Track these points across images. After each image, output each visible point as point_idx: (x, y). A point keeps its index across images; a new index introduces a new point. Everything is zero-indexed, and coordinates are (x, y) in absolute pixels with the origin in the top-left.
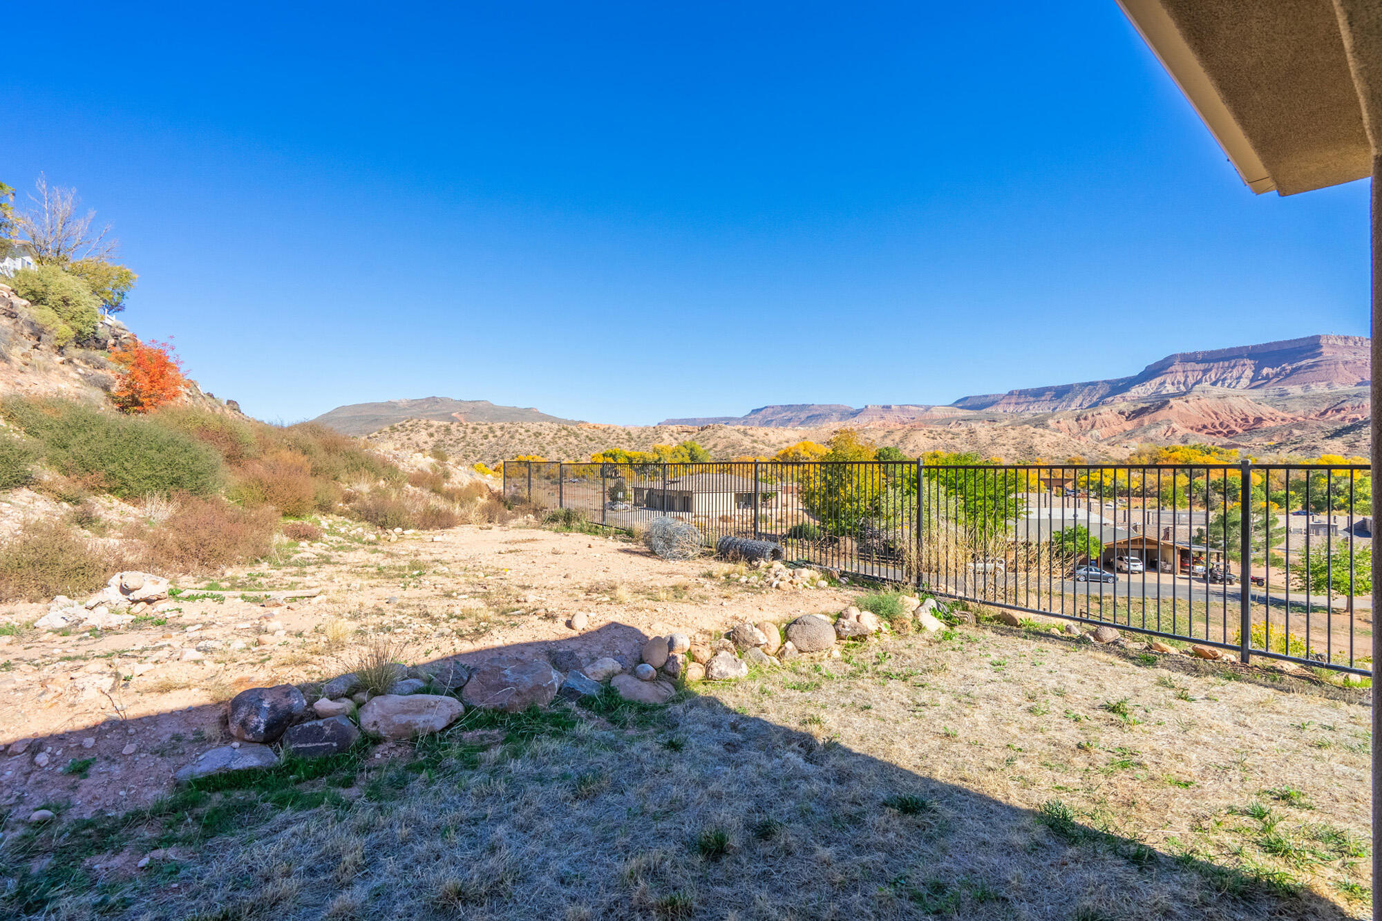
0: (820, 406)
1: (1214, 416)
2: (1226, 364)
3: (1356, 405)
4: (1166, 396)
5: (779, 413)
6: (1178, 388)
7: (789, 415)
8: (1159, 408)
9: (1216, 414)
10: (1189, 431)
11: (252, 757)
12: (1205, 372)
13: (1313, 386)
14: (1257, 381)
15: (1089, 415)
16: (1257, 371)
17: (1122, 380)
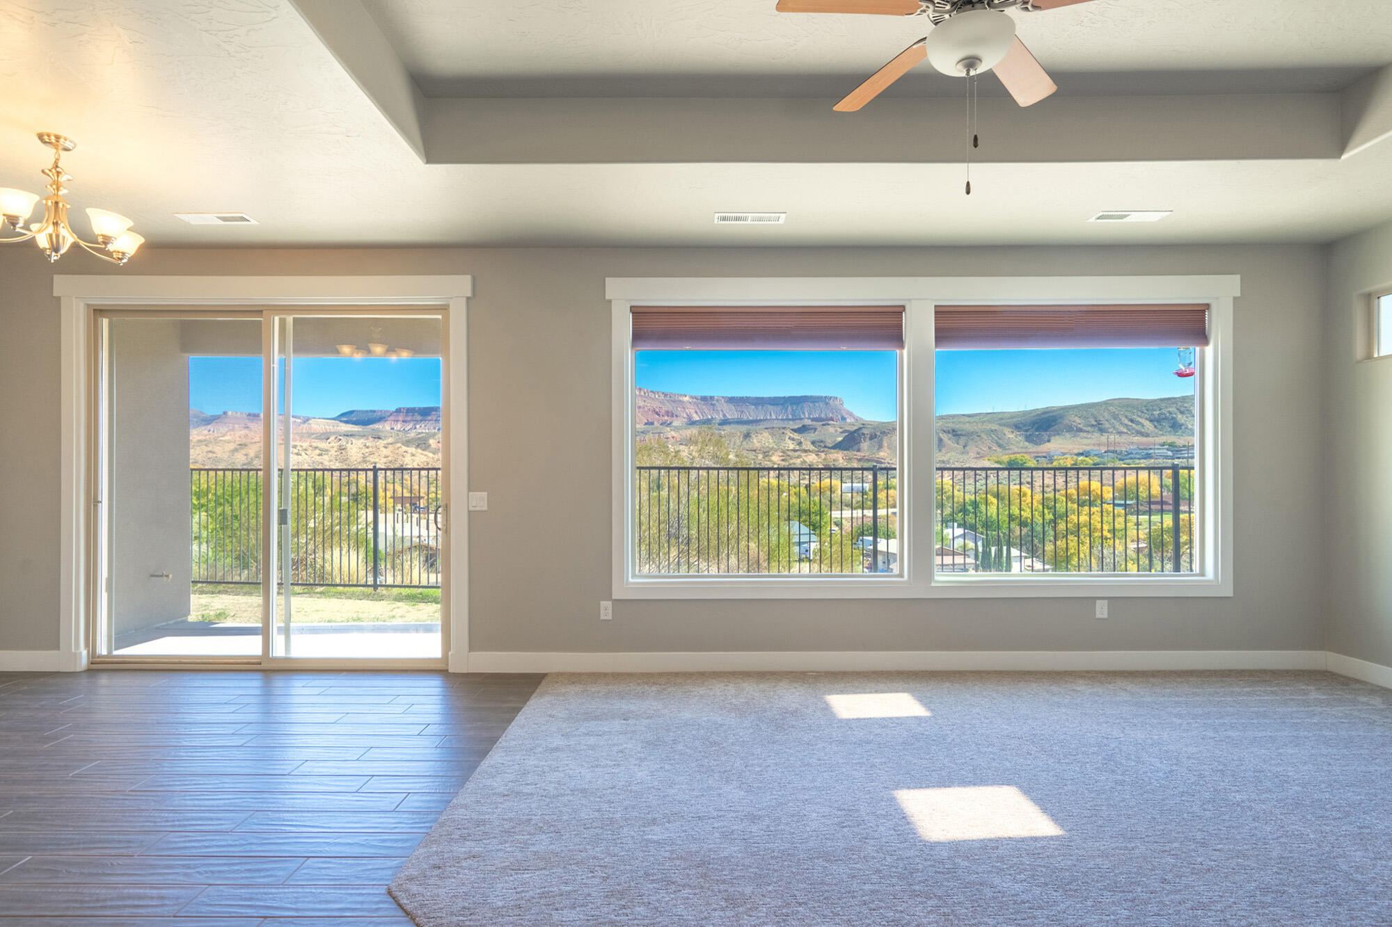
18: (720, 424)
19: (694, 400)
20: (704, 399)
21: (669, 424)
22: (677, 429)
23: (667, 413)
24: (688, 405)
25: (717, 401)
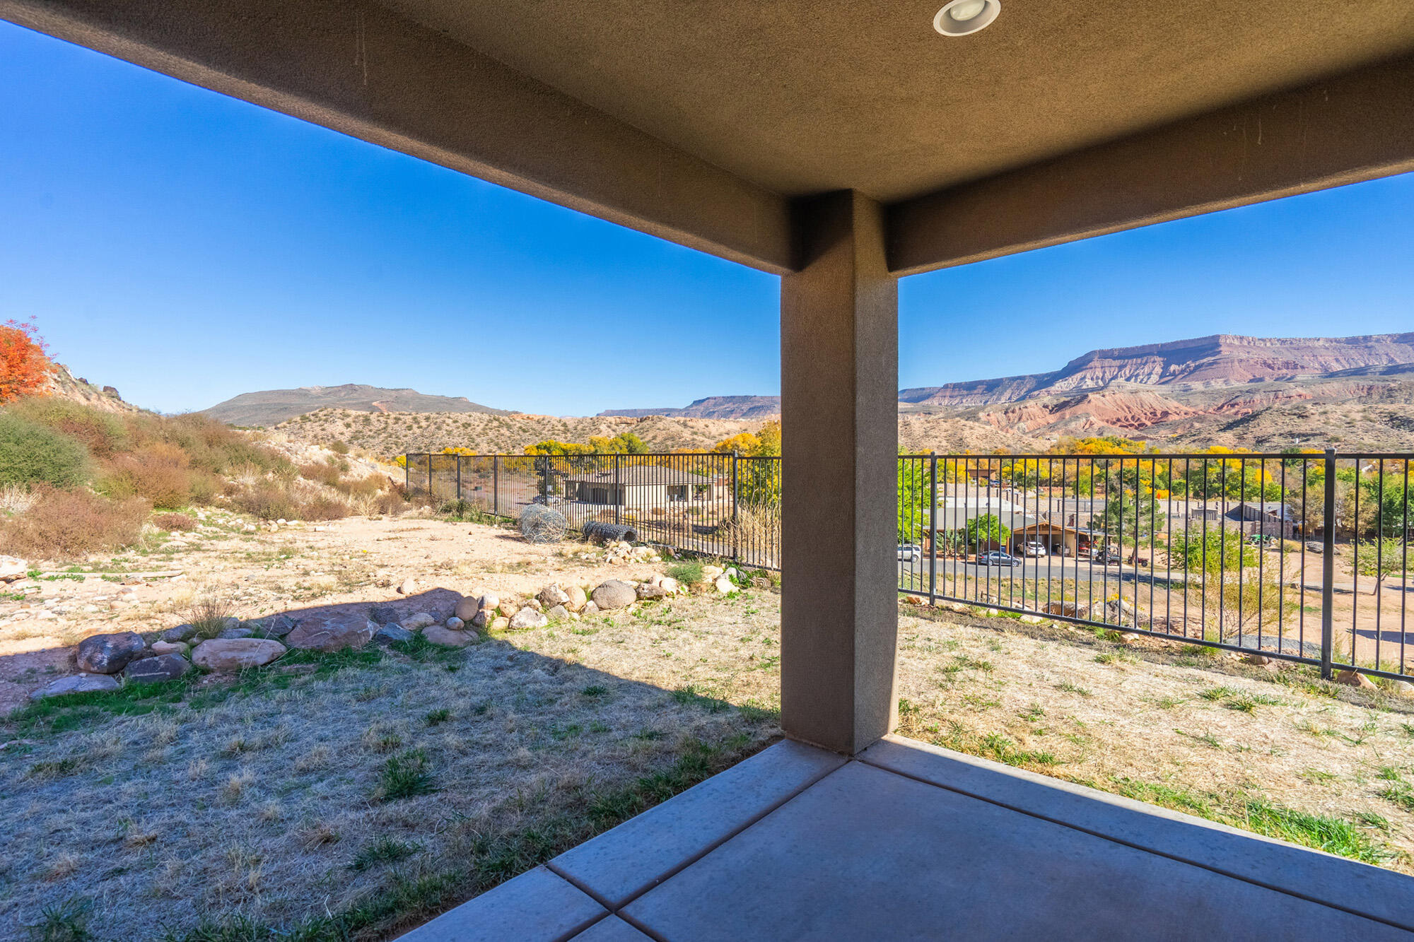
0: (762, 397)
1: (1127, 410)
2: (1139, 361)
3: (1248, 400)
4: (1087, 390)
5: (721, 404)
6: (1097, 383)
7: (730, 406)
8: (1078, 402)
9: (1128, 408)
10: (1106, 423)
11: (96, 683)
12: (1121, 368)
13: (1213, 382)
14: (1165, 378)
15: (1017, 408)
16: (1166, 367)
17: (1047, 375)
18: (1383, 373)
19: (1334, 343)
20: (1353, 341)
21: (1289, 379)
22: (1304, 384)
23: (1287, 365)
24: (1324, 352)
25: (1378, 341)
